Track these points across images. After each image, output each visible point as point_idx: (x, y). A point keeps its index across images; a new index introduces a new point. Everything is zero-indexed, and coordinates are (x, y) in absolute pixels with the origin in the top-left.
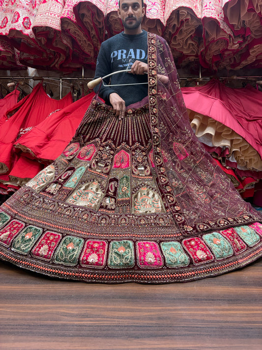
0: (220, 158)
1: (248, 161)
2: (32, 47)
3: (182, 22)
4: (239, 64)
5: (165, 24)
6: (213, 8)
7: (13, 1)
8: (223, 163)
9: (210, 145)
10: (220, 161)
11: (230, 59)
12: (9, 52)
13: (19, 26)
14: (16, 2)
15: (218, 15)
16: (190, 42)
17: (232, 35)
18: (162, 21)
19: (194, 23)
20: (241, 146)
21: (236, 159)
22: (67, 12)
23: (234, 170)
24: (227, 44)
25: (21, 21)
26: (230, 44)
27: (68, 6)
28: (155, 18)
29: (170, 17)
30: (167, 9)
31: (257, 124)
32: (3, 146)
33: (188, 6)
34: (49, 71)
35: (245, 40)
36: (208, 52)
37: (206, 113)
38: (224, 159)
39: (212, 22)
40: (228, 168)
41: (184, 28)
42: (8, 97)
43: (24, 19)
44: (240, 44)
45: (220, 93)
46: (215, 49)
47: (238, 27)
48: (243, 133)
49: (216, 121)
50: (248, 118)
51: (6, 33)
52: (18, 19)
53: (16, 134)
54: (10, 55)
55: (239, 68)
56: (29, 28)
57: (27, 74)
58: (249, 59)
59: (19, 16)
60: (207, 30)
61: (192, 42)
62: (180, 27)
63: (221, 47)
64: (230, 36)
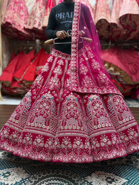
4: (127, 39)
9: (112, 74)
11: (123, 37)
13: (36, 26)
16: (105, 31)
19: (107, 24)
20: (124, 74)
21: (122, 80)
23: (121, 84)
26: (122, 32)
31: (132, 65)
33: (105, 18)
35: (128, 30)
36: (113, 35)
37: (110, 62)
43: (38, 23)
44: (126, 32)
45: (118, 52)
47: (125, 25)
49: (114, 65)
50: (129, 63)
51: (31, 29)
54: (31, 36)
56: (40, 26)
57: (35, 43)
58: (130, 37)
59: (36, 22)
60: (112, 27)
62: (101, 26)
63: (118, 33)
64: (122, 29)
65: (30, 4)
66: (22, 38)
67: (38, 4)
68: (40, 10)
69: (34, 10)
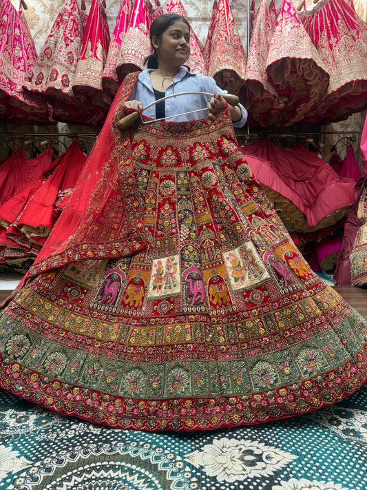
2: (68, 103)
3: (226, 83)
4: (288, 122)
6: (257, 69)
7: (49, 56)
11: (278, 116)
12: (44, 109)
13: (57, 84)
14: (52, 57)
15: (262, 76)
17: (277, 95)
19: (238, 84)
22: (108, 72)
24: (272, 103)
25: (59, 79)
26: (276, 104)
27: (110, 64)
30: (211, 70)
31: (304, 185)
32: (45, 209)
33: (231, 68)
34: (82, 126)
35: (290, 100)
42: (40, 157)
43: (63, 77)
44: (286, 103)
45: (268, 152)
46: (261, 108)
47: (282, 87)
50: (296, 179)
51: (43, 91)
52: (56, 77)
54: (43, 112)
55: (288, 125)
56: (68, 86)
57: (57, 129)
58: (296, 117)
59: (57, 74)
60: (251, 90)
63: (267, 106)
64: (275, 96)
65: (40, 32)
66: (19, 116)
67: (61, 31)
68: (67, 45)
69: (52, 46)
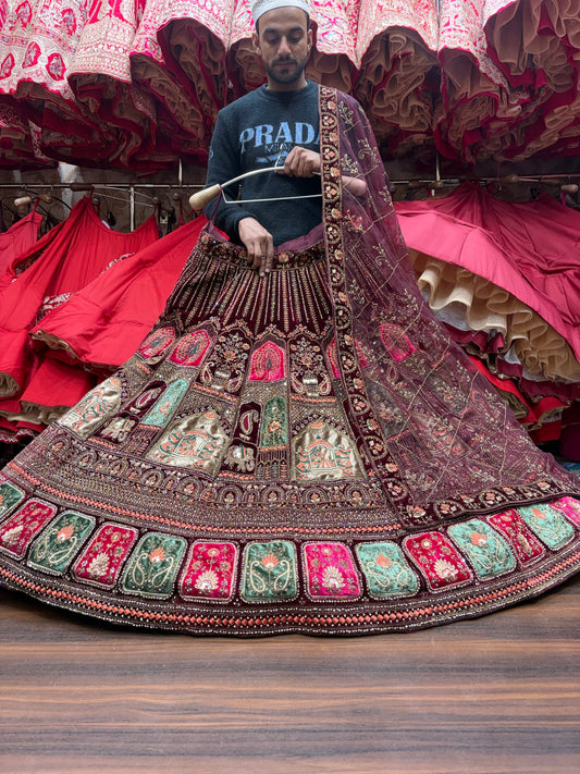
0: (485, 356)
1: (546, 362)
2: (68, 118)
3: (396, 61)
4: (522, 149)
5: (358, 65)
6: (463, 28)
7: (25, 20)
8: (491, 367)
9: (462, 327)
10: (484, 361)
11: (502, 138)
12: (18, 130)
13: (39, 73)
14: (32, 22)
15: (475, 44)
16: (413, 102)
17: (506, 86)
18: (352, 58)
19: (422, 62)
20: (531, 328)
21: (519, 356)
22: (143, 42)
23: (515, 382)
24: (496, 106)
25: (42, 62)
26: (502, 106)
27: (147, 28)
28: (336, 52)
29: (368, 49)
30: (362, 33)
31: (565, 280)
32: (7, 337)
33: (407, 24)
34: (107, 172)
35: (533, 97)
36: (455, 123)
37: (451, 258)
38: (493, 357)
39: (462, 58)
40: (502, 376)
41: (401, 72)
42: (17, 228)
43: (50, 58)
44: (524, 104)
45: (482, 213)
46: (468, 118)
47: (518, 69)
48: (533, 301)
49: (474, 275)
50: (545, 267)
51: (11, 90)
52: (36, 58)
53: (35, 309)
54: (20, 136)
55: (521, 157)
56: (62, 78)
57: (57, 177)
58: (543, 137)
59: (38, 53)
60: (451, 77)
61: (418, 103)
62: (391, 72)
63: (482, 112)
64: (501, 88)
